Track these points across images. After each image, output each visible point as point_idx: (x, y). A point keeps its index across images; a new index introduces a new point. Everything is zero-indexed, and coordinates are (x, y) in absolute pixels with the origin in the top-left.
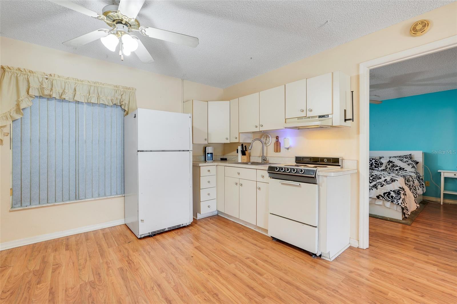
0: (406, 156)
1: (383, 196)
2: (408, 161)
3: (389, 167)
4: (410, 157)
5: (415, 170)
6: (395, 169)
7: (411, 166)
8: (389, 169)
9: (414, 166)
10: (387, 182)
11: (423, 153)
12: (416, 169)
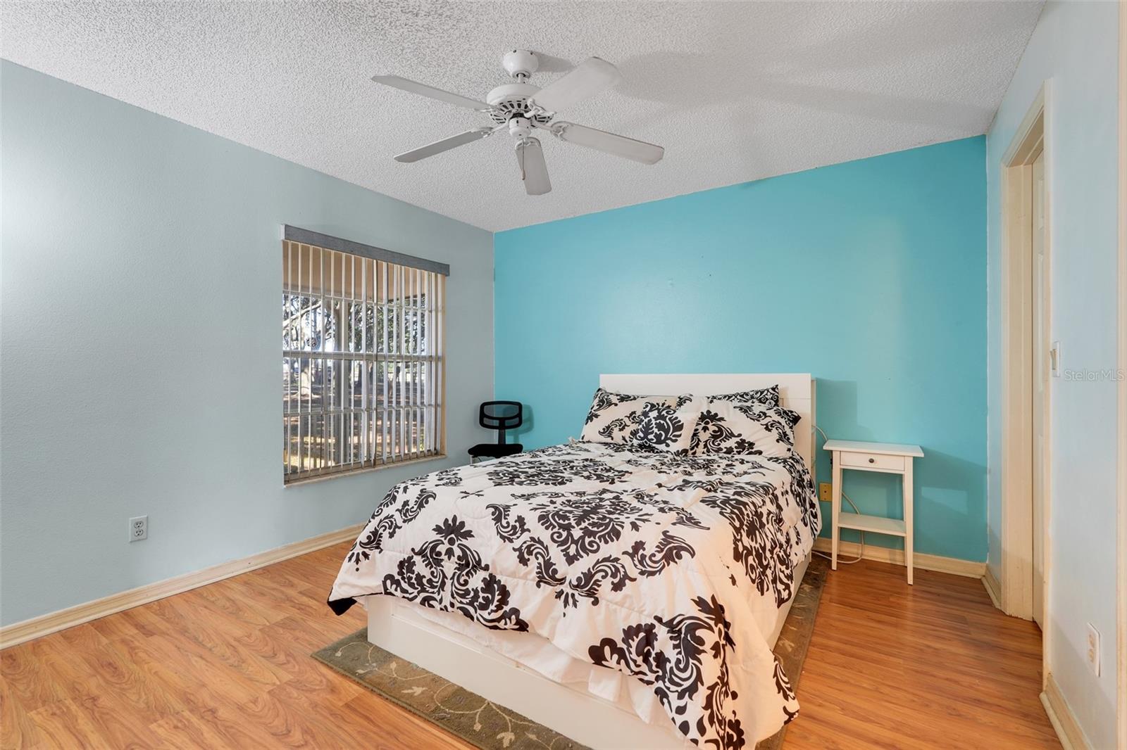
0: (762, 393)
1: (621, 645)
2: (769, 413)
3: (704, 436)
4: (773, 397)
5: (789, 450)
6: (723, 445)
7: (775, 434)
8: (705, 446)
9: (785, 434)
10: (643, 556)
11: (812, 381)
12: (792, 444)
